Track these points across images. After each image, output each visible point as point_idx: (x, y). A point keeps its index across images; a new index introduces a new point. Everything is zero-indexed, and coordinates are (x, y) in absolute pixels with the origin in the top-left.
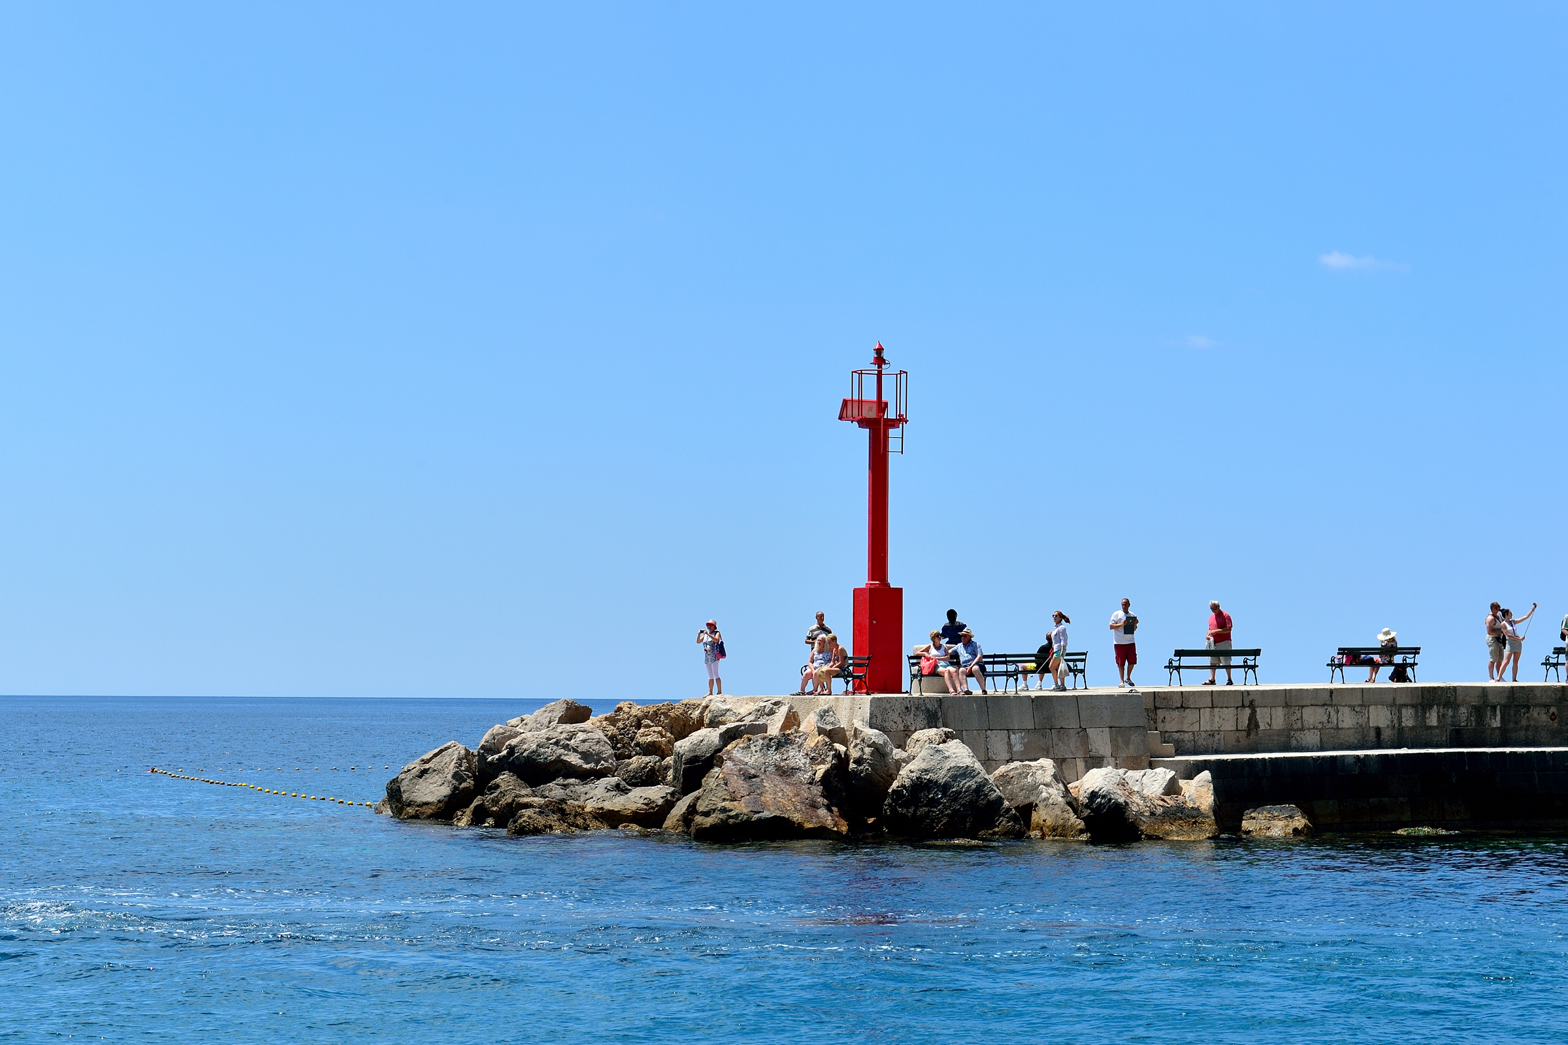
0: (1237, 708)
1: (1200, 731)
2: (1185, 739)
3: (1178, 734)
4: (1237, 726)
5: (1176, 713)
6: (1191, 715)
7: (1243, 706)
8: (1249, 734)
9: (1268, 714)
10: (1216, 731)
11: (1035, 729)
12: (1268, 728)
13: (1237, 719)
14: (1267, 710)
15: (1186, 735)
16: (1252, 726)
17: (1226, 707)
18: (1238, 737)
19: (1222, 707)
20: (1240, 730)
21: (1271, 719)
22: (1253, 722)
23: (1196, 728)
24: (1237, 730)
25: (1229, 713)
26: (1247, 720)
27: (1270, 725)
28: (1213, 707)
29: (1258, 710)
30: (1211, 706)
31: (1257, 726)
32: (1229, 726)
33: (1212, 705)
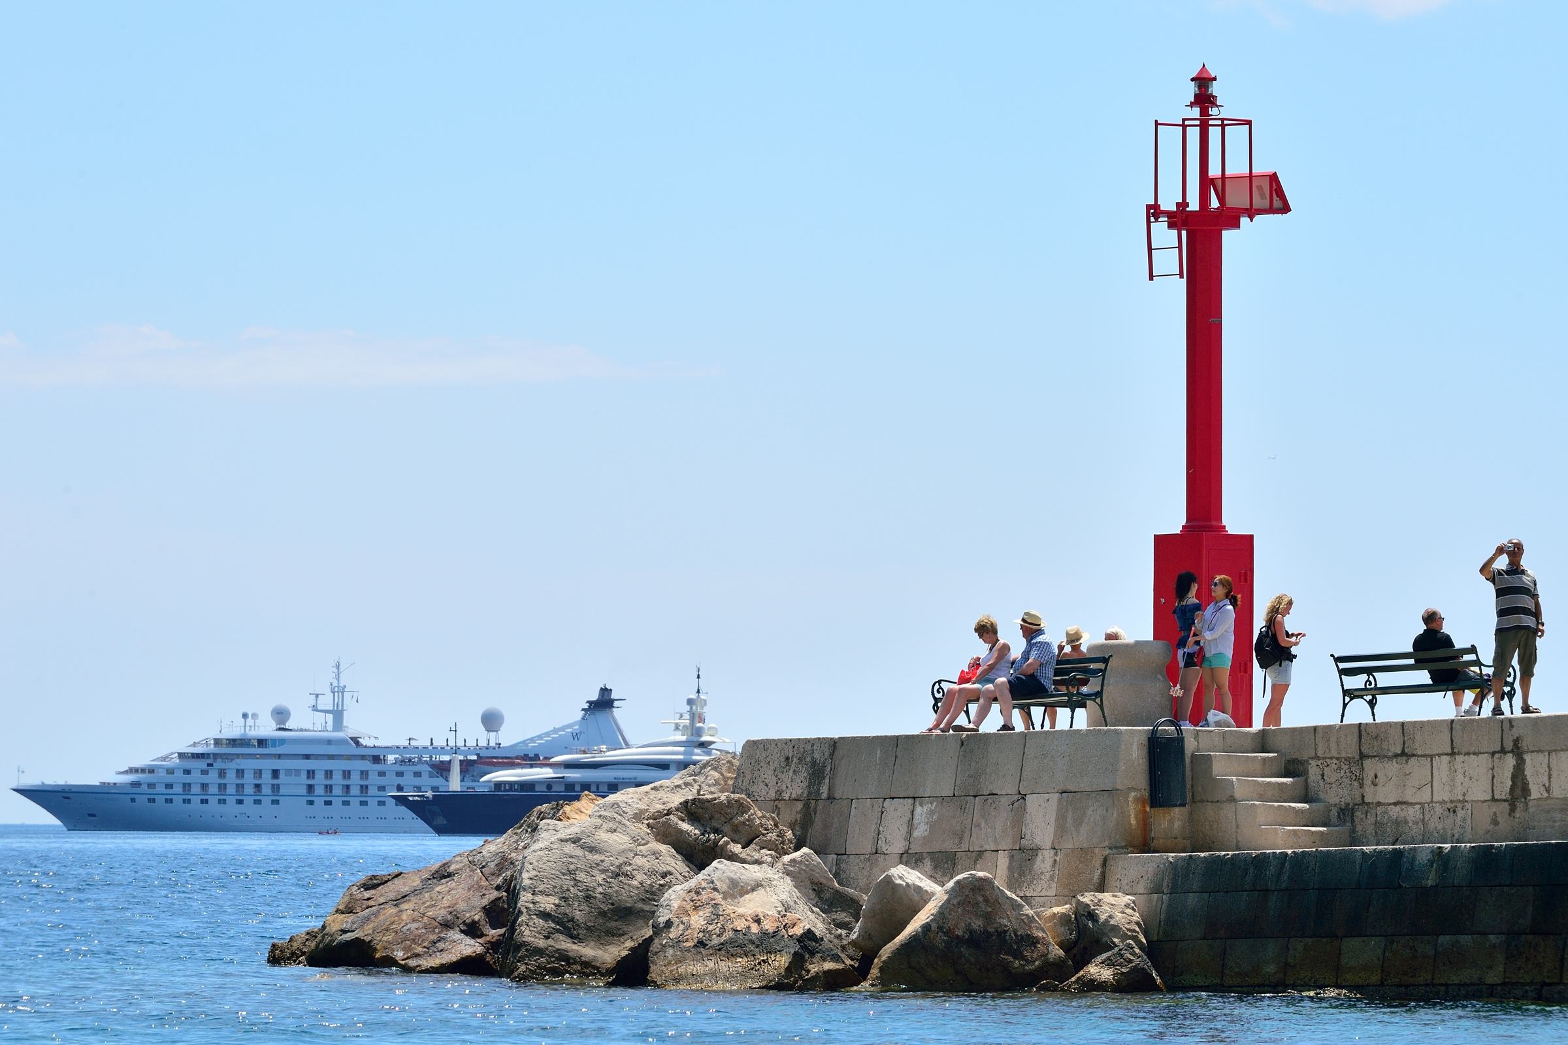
0: (1493, 754)
1: (1432, 801)
2: (1408, 818)
3: (1398, 808)
4: (1493, 791)
5: (1393, 767)
6: (1417, 769)
7: (1503, 751)
8: (1513, 809)
9: (1545, 766)
10: (1459, 801)
11: (954, 796)
12: (1546, 795)
13: (1493, 777)
14: (1542, 758)
15: (1411, 810)
16: (1518, 792)
17: (1474, 754)
18: (1495, 814)
19: (1468, 754)
20: (1497, 800)
21: (1550, 777)
22: (1519, 784)
23: (1425, 796)
24: (1493, 800)
25: (1479, 765)
26: (1509, 779)
27: (1548, 790)
28: (1453, 754)
29: (1527, 757)
30: (1449, 750)
31: (1526, 791)
32: (1480, 792)
33: (1453, 748)
